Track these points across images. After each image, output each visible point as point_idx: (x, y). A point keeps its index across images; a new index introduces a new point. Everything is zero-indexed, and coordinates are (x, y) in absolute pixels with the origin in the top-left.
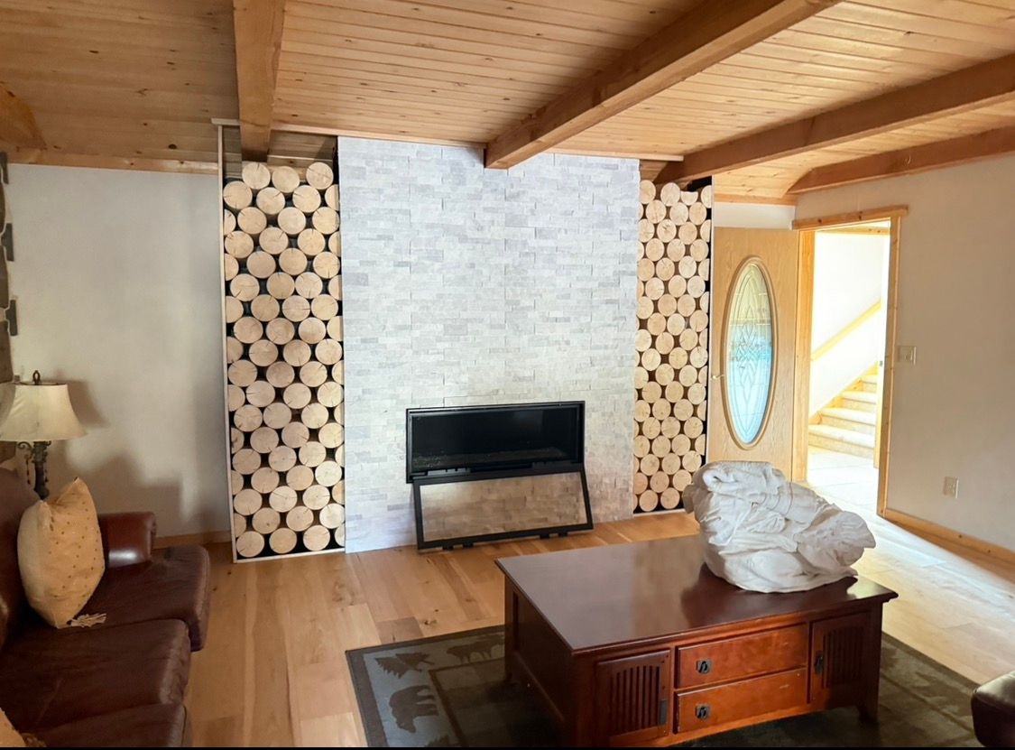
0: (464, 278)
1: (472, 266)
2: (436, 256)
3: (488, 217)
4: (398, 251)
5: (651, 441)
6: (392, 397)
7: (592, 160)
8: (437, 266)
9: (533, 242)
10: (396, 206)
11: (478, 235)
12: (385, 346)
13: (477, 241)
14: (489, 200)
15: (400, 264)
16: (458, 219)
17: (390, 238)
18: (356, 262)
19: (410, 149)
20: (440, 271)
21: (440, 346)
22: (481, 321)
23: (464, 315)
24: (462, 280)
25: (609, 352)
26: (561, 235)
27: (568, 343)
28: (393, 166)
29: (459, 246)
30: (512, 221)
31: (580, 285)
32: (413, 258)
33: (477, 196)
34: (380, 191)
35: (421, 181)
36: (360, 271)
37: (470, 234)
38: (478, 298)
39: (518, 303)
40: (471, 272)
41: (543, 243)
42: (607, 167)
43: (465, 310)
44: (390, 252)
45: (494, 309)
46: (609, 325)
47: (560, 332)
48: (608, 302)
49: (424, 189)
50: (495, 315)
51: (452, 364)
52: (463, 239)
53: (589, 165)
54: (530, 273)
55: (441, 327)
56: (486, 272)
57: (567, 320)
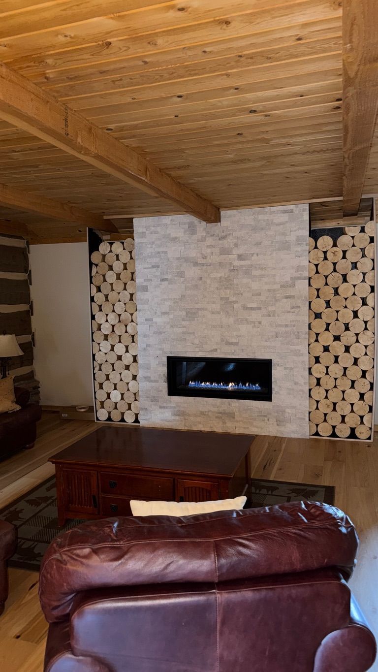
0: (196, 286)
1: (201, 279)
2: (181, 274)
3: (209, 251)
4: (162, 273)
5: (327, 391)
6: (160, 349)
7: (273, 209)
8: (182, 279)
9: (237, 263)
10: (160, 250)
11: (204, 261)
12: (156, 323)
13: (203, 265)
14: (210, 241)
15: (163, 280)
16: (193, 254)
17: (158, 267)
18: (142, 280)
19: (167, 219)
20: (183, 282)
21: (183, 323)
22: (206, 309)
23: (197, 306)
24: (196, 287)
25: (288, 329)
26: (255, 257)
27: (260, 323)
28: (159, 229)
29: (193, 268)
30: (225, 252)
31: (267, 287)
32: (169, 277)
33: (203, 240)
34: (153, 243)
35: (173, 235)
36: (145, 284)
37: (200, 261)
38: (205, 297)
39: (227, 299)
40: (200, 282)
41: (242, 263)
42: (285, 212)
43: (197, 303)
44: (158, 274)
45: (214, 303)
46: (289, 312)
47: (255, 316)
48: (287, 297)
49: (175, 239)
50: (214, 306)
51: (191, 333)
52: (196, 264)
53: (272, 213)
54: (235, 281)
55: (184, 313)
56: (208, 282)
57: (259, 309)
